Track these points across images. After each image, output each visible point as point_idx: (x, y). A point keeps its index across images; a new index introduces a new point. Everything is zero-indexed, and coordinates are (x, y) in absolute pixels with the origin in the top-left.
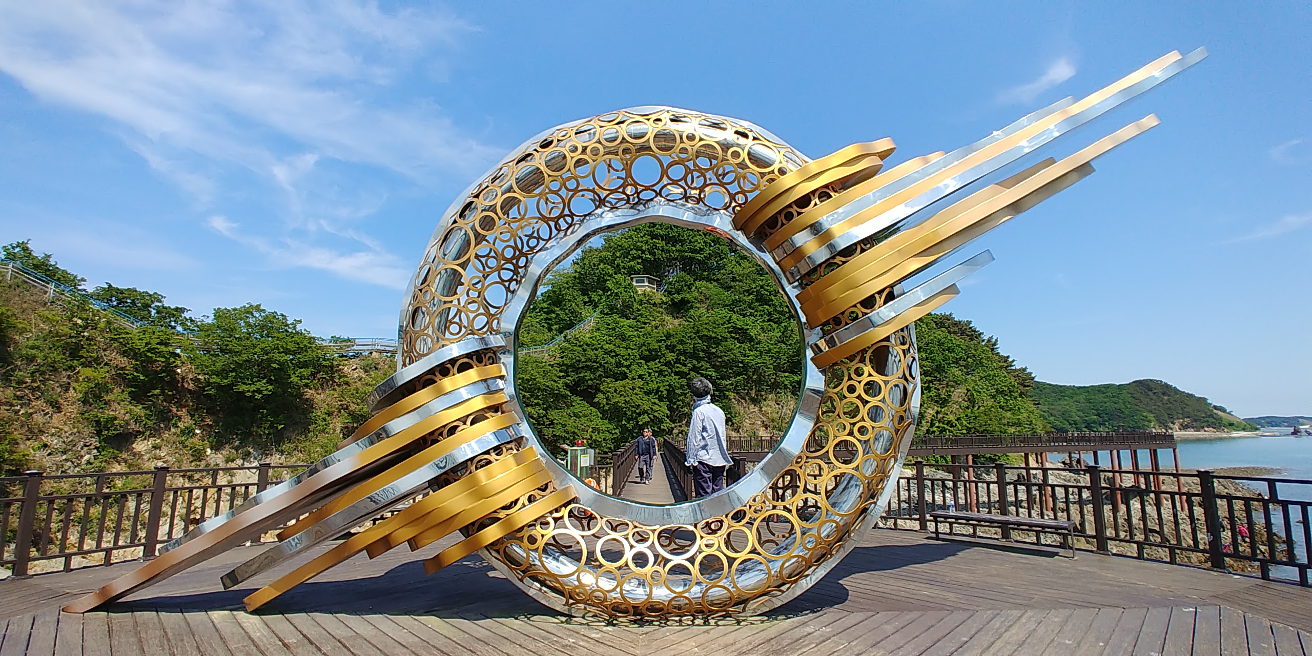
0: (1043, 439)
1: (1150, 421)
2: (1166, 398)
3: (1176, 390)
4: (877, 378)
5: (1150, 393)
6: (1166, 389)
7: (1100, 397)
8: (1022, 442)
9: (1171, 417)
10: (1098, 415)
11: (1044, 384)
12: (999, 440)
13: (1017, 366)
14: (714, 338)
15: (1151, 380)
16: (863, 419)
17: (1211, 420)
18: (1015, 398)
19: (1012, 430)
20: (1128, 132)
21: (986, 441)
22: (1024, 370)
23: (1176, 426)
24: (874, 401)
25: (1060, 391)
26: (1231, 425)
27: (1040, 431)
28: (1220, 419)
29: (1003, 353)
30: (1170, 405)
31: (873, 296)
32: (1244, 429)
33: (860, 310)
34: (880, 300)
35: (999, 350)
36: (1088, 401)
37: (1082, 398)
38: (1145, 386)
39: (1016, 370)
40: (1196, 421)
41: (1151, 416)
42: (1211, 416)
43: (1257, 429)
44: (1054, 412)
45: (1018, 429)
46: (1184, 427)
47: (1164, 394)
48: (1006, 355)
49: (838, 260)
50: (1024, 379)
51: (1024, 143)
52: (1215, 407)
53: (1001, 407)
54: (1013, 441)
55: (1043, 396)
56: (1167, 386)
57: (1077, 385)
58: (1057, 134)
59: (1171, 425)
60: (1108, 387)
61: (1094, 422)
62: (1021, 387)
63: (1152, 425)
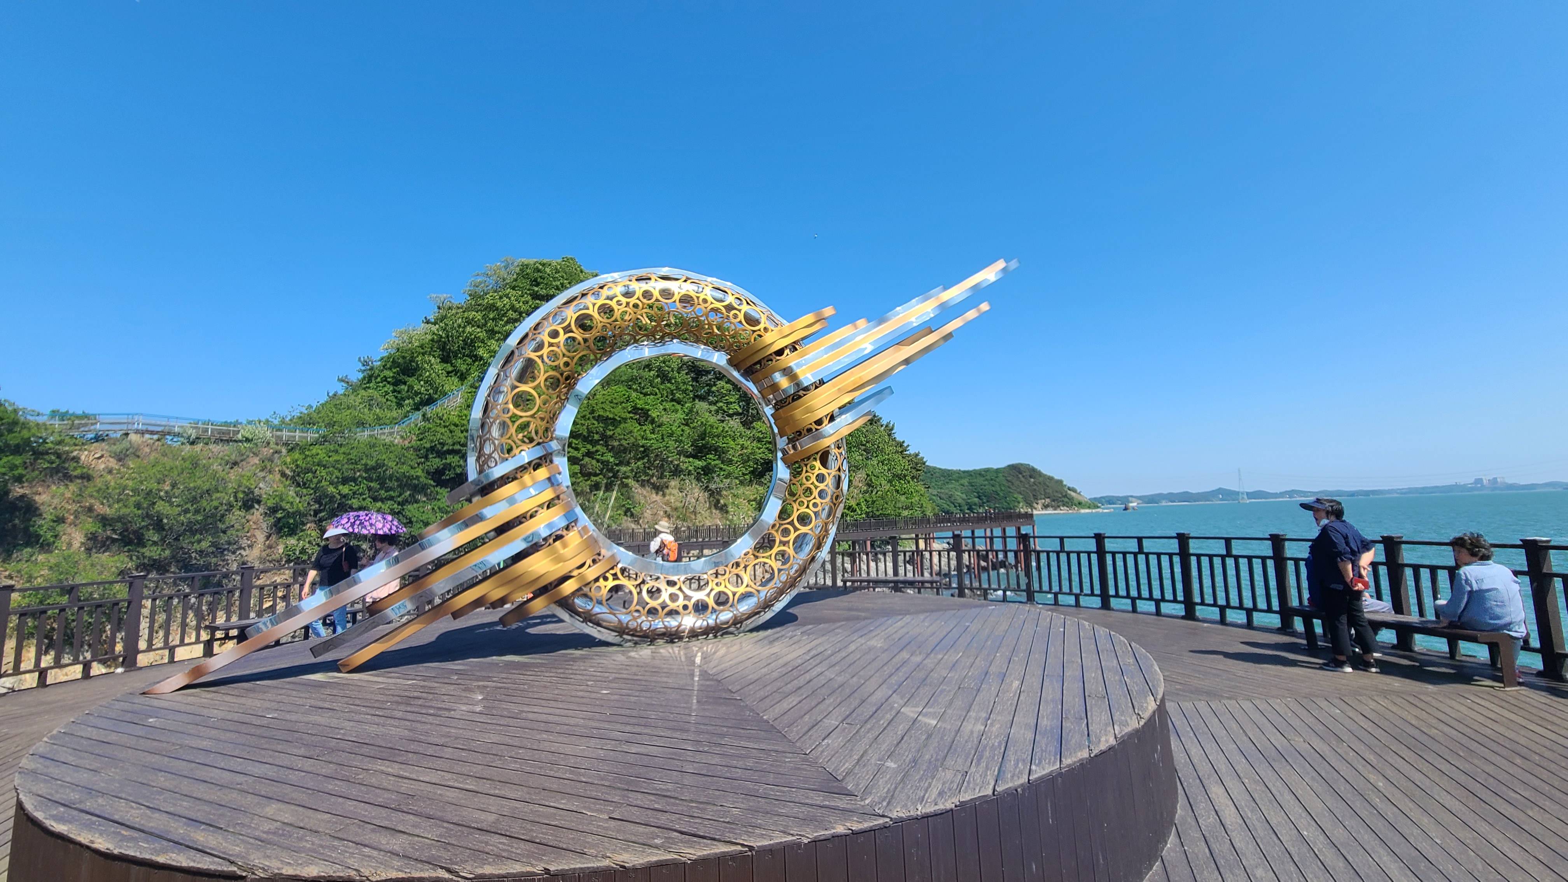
0: (931, 521)
1: (1019, 502)
2: (1032, 480)
3: (1040, 474)
4: (824, 471)
5: (1020, 476)
6: (1033, 473)
7: (980, 481)
8: (913, 524)
9: (1036, 498)
10: (979, 497)
11: (935, 468)
12: (893, 524)
13: (912, 451)
14: (611, 419)
15: (1022, 464)
16: (815, 498)
17: (1066, 500)
18: (909, 482)
19: (905, 513)
20: (971, 314)
21: (883, 525)
22: (917, 455)
23: (1039, 506)
24: (822, 486)
25: (948, 475)
26: (1080, 503)
27: (929, 513)
28: (1071, 499)
29: (899, 438)
30: (1035, 487)
31: (821, 419)
32: (1089, 508)
33: (814, 426)
34: (826, 422)
36: (971, 484)
37: (965, 481)
38: (1016, 469)
39: (910, 455)
40: (1054, 501)
41: (1020, 498)
42: (1065, 496)
43: (1098, 507)
44: (942, 496)
45: (911, 512)
46: (1046, 507)
47: (1031, 477)
48: (902, 440)
49: (801, 393)
50: (917, 464)
51: (913, 319)
52: (1069, 489)
53: (897, 491)
54: (906, 523)
55: (933, 480)
56: (1033, 470)
57: (962, 469)
58: (932, 315)
59: (1035, 505)
60: (987, 470)
61: (975, 504)
62: (914, 471)
63: (1021, 504)
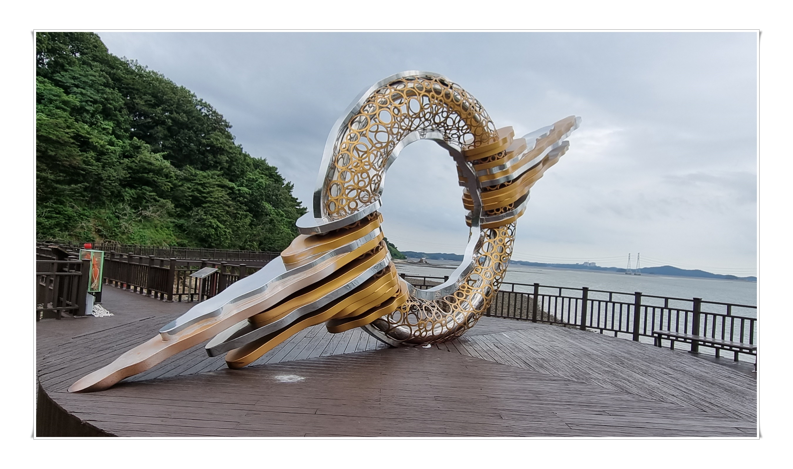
33: (508, 207)
35: (292, 193)
48: (296, 198)
49: (506, 183)
